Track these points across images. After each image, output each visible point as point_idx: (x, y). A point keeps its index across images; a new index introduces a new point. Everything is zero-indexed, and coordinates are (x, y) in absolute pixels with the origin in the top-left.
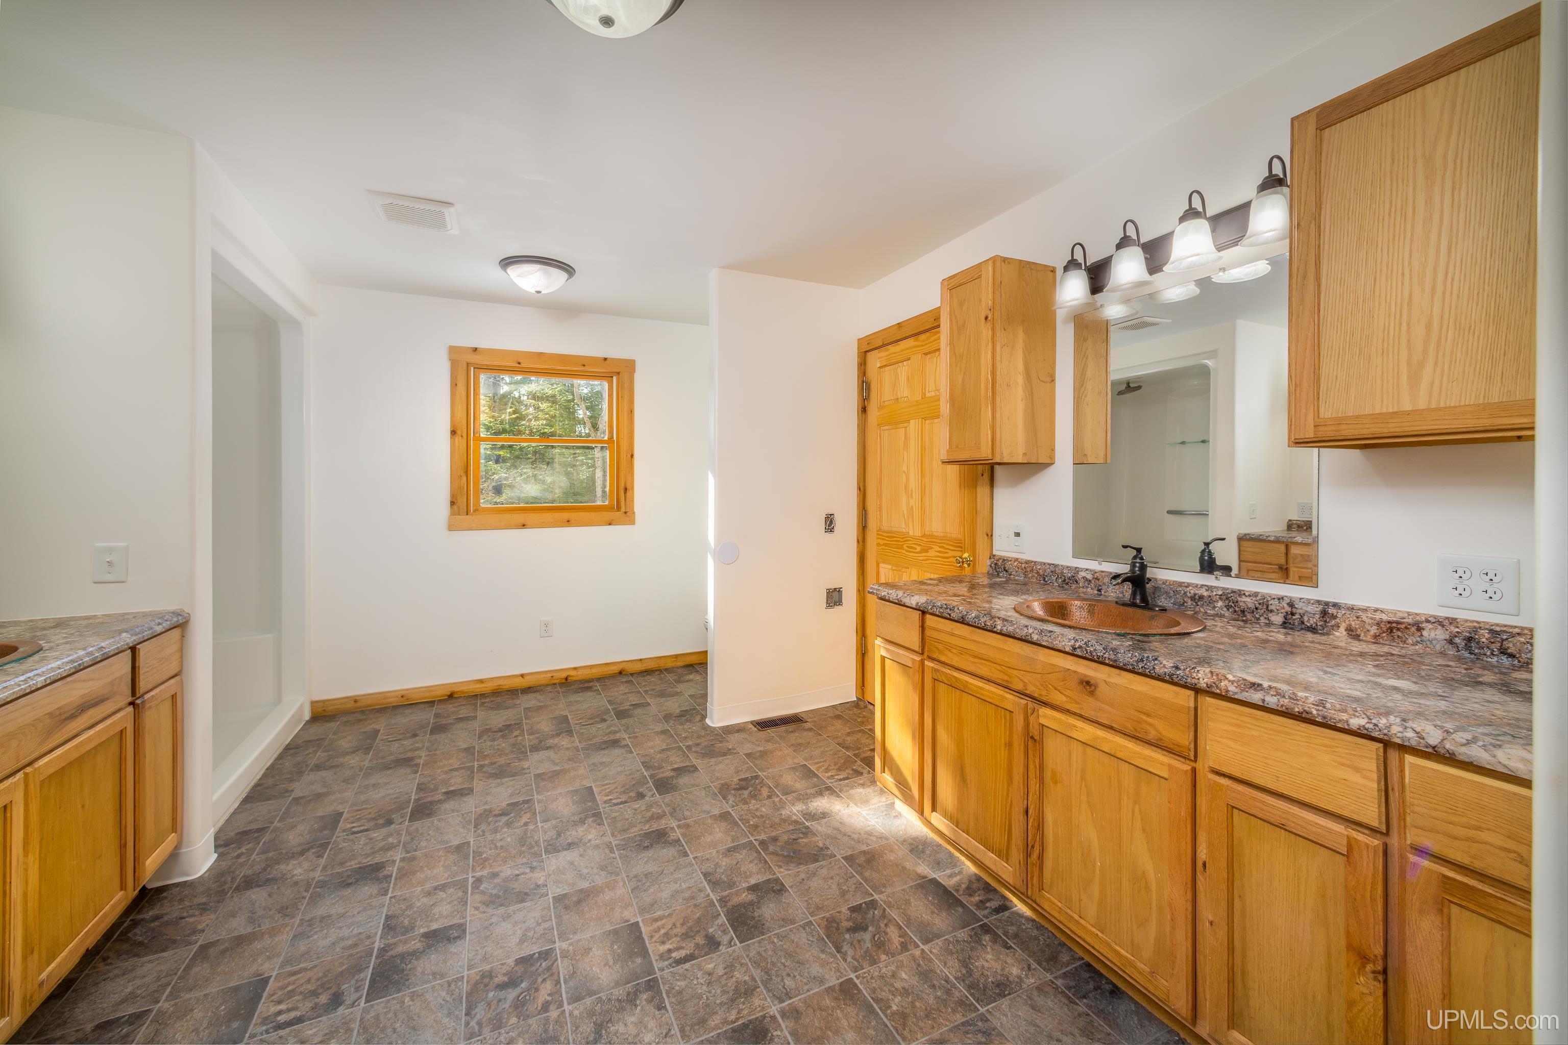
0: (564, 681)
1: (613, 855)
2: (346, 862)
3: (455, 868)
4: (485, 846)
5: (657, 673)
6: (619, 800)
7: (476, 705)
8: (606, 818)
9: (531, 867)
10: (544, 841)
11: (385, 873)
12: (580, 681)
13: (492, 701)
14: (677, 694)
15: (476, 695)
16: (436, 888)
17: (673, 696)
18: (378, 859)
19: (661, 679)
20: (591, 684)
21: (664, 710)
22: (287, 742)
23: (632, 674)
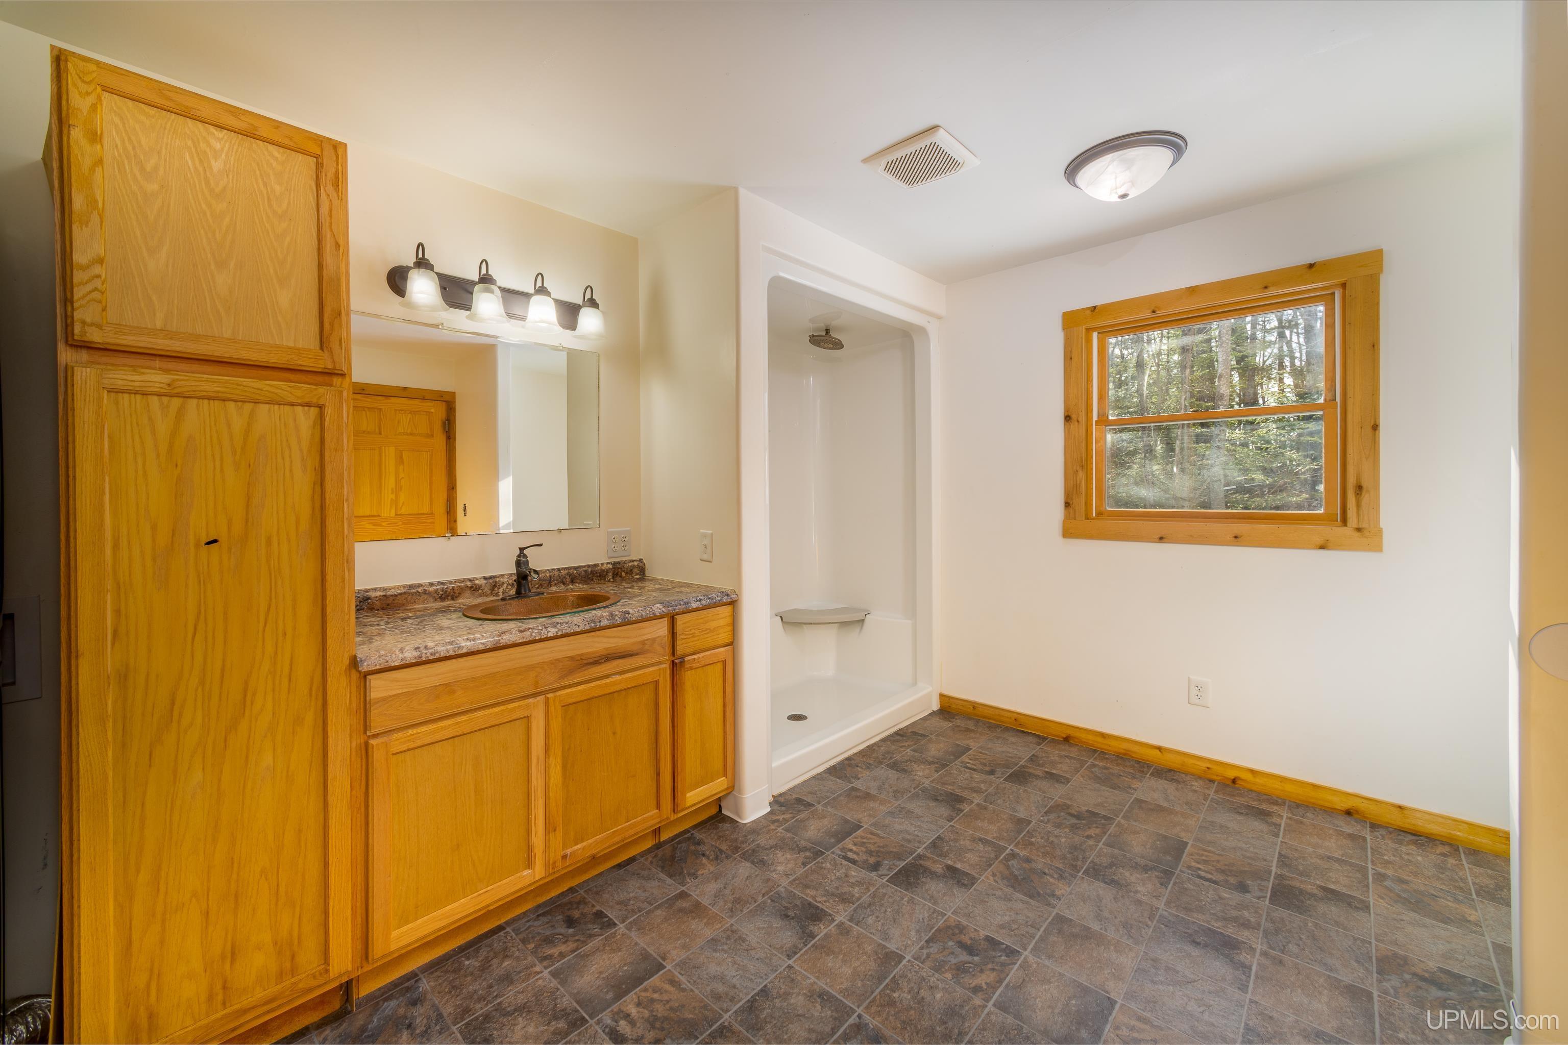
0: (1229, 783)
1: (1150, 923)
2: (946, 784)
3: (1005, 834)
4: (1040, 833)
5: (1440, 849)
6: (1209, 876)
7: (1083, 762)
8: (1175, 883)
9: (1061, 875)
10: (1092, 862)
11: (961, 807)
12: (1259, 793)
13: (1106, 768)
14: (1463, 921)
15: (1095, 751)
16: (980, 840)
17: (1446, 921)
18: (965, 794)
19: (1441, 868)
20: (1275, 808)
21: (1395, 943)
22: (902, 726)
23: (1374, 826)
